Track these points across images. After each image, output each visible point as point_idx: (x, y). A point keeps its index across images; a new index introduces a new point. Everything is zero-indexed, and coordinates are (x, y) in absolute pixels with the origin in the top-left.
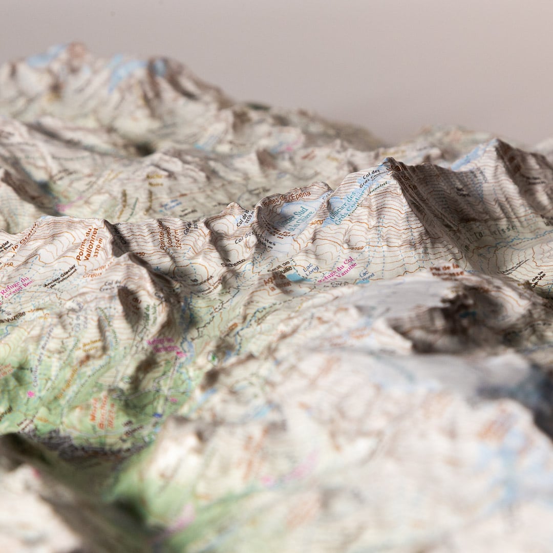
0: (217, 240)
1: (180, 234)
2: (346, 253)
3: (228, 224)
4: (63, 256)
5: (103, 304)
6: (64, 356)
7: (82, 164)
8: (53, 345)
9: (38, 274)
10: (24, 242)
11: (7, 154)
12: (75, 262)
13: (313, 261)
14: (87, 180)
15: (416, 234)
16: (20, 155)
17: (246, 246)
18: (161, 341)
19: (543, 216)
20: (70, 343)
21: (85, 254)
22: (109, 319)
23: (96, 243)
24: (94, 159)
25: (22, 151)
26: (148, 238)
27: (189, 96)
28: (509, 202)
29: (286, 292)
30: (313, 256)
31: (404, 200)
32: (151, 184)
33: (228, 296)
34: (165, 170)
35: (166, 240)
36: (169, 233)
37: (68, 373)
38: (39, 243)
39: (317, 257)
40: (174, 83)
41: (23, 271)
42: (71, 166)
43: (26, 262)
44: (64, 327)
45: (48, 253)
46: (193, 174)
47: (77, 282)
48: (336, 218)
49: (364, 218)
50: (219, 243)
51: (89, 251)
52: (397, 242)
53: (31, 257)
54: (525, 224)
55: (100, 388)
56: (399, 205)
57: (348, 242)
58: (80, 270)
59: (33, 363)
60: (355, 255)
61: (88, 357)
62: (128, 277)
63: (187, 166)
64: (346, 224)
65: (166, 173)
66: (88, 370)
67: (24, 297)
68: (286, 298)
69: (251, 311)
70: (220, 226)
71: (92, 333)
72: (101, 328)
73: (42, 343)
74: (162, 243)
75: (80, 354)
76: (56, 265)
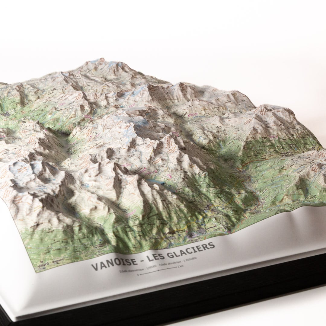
0: (106, 98)
1: (99, 96)
2: (134, 102)
3: (110, 95)
4: (73, 99)
5: (76, 107)
6: (67, 117)
7: (91, 84)
8: (65, 115)
9: (67, 102)
10: (66, 95)
11: (75, 81)
12: (75, 100)
13: (126, 104)
14: (91, 87)
15: (149, 100)
16: (78, 81)
17: (113, 100)
18: (87, 116)
19: (187, 100)
20: (69, 115)
21: (77, 98)
22: (77, 111)
23: (80, 96)
24: (94, 83)
25: (79, 80)
26: (92, 97)
27: (126, 72)
28: (179, 96)
29: (117, 109)
30: (127, 103)
31: (148, 92)
32: (103, 88)
33: (106, 109)
34: (107, 85)
35: (96, 97)
36: (97, 96)
37: (67, 120)
38: (69, 96)
39: (128, 103)
40: (123, 69)
41: (64, 101)
42: (89, 84)
43: (65, 99)
44: (68, 111)
45: (70, 98)
46: (114, 87)
47: (74, 104)
48: (134, 95)
49: (139, 95)
50: (107, 99)
51: (78, 98)
52: (145, 101)
53: (66, 98)
54: (182, 101)
55: (71, 123)
56: (147, 93)
57: (135, 100)
58: (76, 101)
59: (61, 118)
60: (135, 103)
61: (71, 118)
62: (83, 103)
63: (113, 85)
64: (135, 97)
65: (107, 86)
66: (71, 120)
67: (63, 106)
68: (117, 110)
69: (108, 112)
70: (108, 95)
71: (73, 113)
72: (75, 112)
73: (63, 114)
74: (95, 98)
75: (70, 117)
76: (71, 100)
